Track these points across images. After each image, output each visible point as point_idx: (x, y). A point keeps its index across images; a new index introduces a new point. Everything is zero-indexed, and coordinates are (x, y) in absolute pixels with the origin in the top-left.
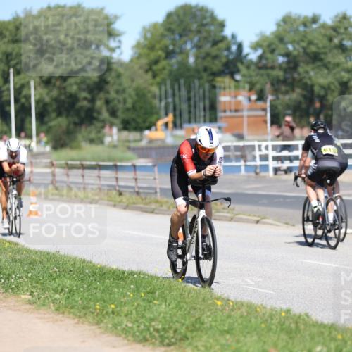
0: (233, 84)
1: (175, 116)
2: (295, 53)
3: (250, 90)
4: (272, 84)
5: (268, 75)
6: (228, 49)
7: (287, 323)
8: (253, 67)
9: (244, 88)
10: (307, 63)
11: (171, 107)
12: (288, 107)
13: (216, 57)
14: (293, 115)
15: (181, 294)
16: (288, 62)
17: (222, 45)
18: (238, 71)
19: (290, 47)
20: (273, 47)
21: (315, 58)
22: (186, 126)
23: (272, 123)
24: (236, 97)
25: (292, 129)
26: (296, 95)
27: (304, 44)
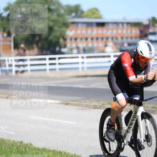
7: (21, 148)
8: (5, 20)
23: (15, 48)
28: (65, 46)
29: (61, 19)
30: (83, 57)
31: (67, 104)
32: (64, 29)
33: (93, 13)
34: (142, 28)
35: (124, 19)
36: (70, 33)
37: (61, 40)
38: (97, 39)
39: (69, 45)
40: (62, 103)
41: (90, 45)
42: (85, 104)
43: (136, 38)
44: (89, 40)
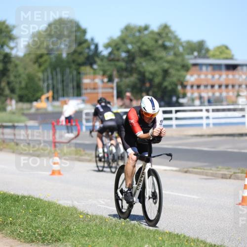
0: (92, 71)
1: (53, 93)
2: (133, 50)
3: (104, 75)
4: (118, 71)
5: (115, 65)
6: (89, 48)
7: (126, 229)
8: (105, 60)
9: (99, 74)
10: (141, 57)
11: (51, 87)
12: (128, 86)
13: (81, 53)
14: (132, 92)
15: (56, 211)
16: (129, 57)
17: (85, 45)
18: (95, 62)
19: (130, 47)
20: (118, 46)
21: (146, 54)
22: (61, 99)
23: (118, 97)
24: (94, 79)
25: (131, 100)
26: (133, 78)
27: (139, 44)
28: (184, 96)
29: (179, 60)
30: (207, 111)
31: (186, 172)
32: (183, 73)
33: (221, 53)
36: (191, 78)
37: (179, 88)
38: (227, 86)
39: (189, 95)
40: (179, 171)
41: (217, 94)
42: (211, 171)
44: (216, 87)
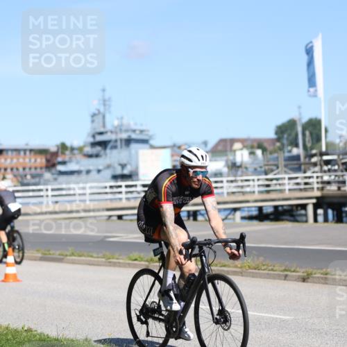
34: (49, 157)
35: (27, 145)
43: (41, 168)
